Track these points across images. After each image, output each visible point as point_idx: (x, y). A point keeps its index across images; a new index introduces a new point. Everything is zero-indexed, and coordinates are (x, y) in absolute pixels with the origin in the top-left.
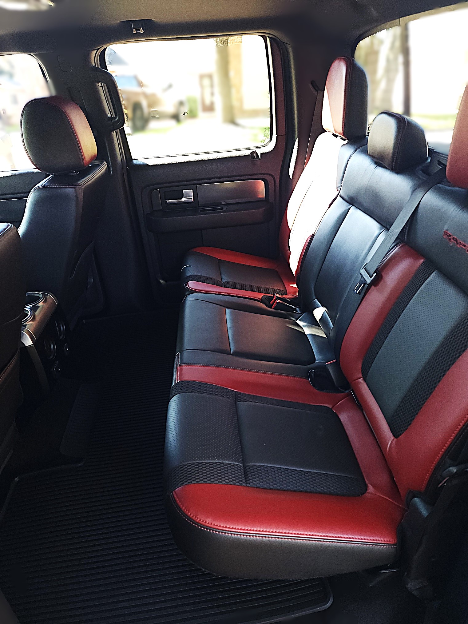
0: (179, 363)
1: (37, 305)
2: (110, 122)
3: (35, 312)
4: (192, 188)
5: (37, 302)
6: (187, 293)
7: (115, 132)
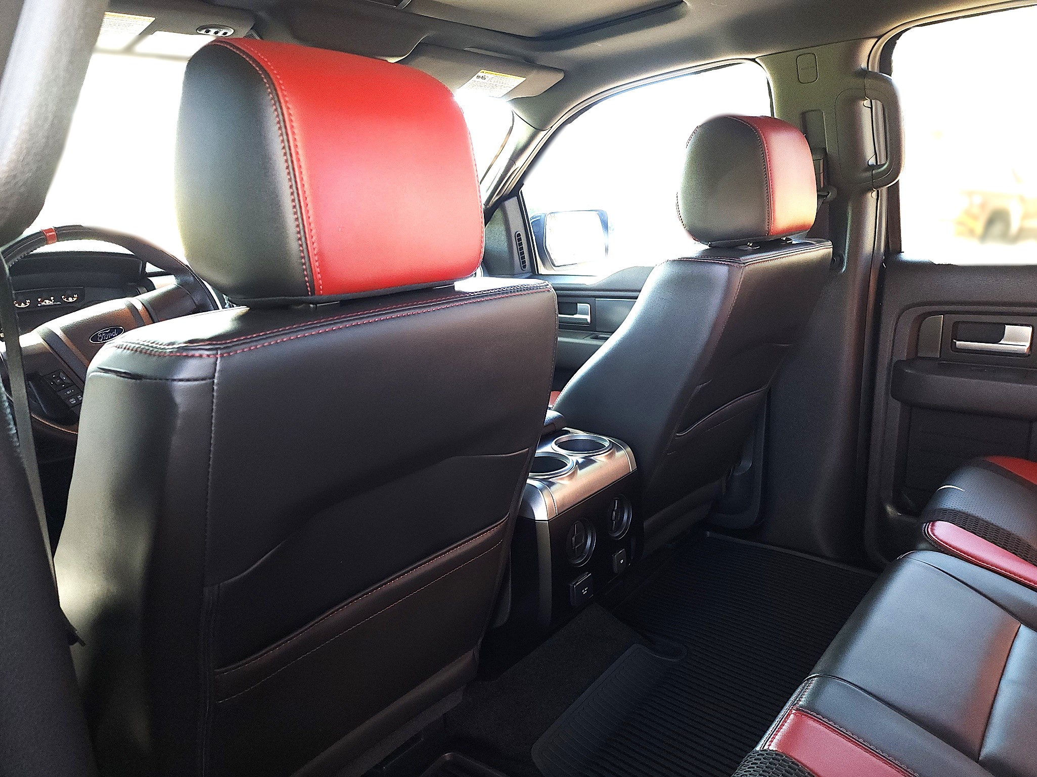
0: (801, 703)
1: (592, 458)
2: (868, 174)
3: (580, 469)
4: (1034, 325)
5: (595, 452)
6: (923, 546)
7: (874, 194)
